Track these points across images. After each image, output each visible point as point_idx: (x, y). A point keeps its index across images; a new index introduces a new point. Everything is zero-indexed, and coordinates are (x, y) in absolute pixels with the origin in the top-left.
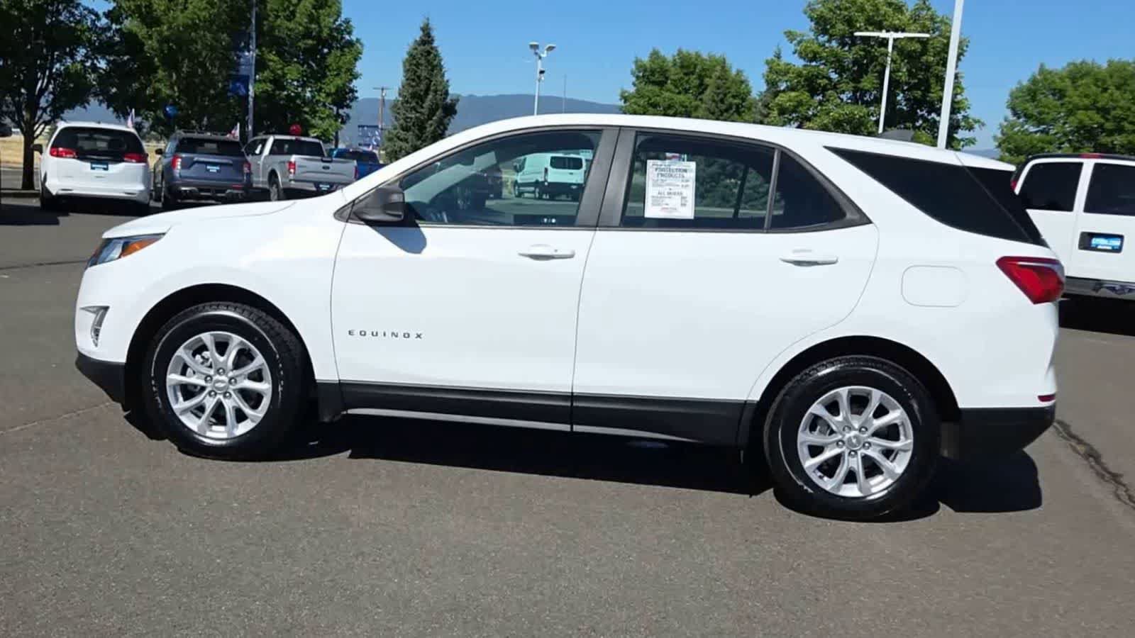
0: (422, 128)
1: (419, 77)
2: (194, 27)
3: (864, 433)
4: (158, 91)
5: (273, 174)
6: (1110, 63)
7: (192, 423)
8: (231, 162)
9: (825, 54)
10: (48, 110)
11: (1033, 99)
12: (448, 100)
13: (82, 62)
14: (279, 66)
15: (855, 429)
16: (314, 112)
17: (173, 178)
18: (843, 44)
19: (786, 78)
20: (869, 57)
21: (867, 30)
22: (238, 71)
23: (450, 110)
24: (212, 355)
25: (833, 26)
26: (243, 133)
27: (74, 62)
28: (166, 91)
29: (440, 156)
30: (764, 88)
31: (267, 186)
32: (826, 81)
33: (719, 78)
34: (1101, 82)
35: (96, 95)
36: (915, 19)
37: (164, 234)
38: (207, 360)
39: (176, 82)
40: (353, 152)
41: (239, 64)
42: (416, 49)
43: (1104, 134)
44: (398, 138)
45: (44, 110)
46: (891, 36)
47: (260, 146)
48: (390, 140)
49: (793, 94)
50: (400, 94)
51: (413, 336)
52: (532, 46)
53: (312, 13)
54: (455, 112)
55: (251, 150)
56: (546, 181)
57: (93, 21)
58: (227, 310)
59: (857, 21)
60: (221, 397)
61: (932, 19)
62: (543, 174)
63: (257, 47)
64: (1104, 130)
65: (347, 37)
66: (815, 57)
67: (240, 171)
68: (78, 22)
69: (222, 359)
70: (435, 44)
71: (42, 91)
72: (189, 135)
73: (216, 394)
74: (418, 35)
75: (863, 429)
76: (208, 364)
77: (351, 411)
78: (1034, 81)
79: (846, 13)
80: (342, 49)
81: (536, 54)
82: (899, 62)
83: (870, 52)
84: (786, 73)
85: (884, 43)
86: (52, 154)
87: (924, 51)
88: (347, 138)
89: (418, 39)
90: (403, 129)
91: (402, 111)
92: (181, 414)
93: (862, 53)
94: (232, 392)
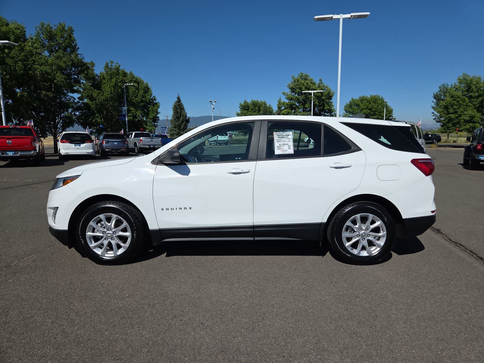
0: (180, 127)
1: (178, 112)
2: (107, 100)
3: (367, 231)
4: (96, 121)
5: (135, 144)
6: (371, 96)
7: (99, 252)
8: (121, 141)
9: (294, 98)
10: (61, 128)
11: (351, 107)
12: (187, 118)
13: (71, 113)
14: (134, 112)
15: (363, 230)
16: (146, 125)
17: (103, 147)
18: (299, 95)
19: (284, 106)
20: (307, 98)
21: (306, 91)
22: (122, 113)
23: (188, 121)
24: (105, 223)
25: (296, 90)
26: (125, 131)
27: (68, 113)
28: (99, 120)
29: (192, 136)
30: (277, 109)
31: (134, 147)
32: (295, 106)
33: (264, 107)
34: (369, 101)
35: (77, 123)
36: (319, 86)
37: (80, 175)
38: (103, 225)
39: (102, 117)
40: (160, 135)
41: (122, 111)
42: (176, 104)
43: (371, 116)
44: (173, 130)
45: (59, 129)
46: (312, 92)
47: (131, 135)
48: (171, 131)
49: (286, 110)
50: (172, 117)
51: (188, 208)
52: (210, 101)
53: (143, 95)
54: (189, 122)
55: (128, 137)
56: (218, 140)
57: (73, 100)
58: (109, 204)
59: (302, 88)
60: (110, 240)
61: (324, 86)
62: (217, 138)
63: (127, 106)
64: (371, 115)
65: (155, 101)
66: (291, 99)
67: (125, 143)
68: (68, 101)
69: (109, 224)
70: (181, 102)
71: (58, 123)
72: (107, 133)
73: (108, 239)
74: (176, 100)
75: (367, 230)
76: (103, 227)
77: (165, 240)
78: (350, 102)
79: (299, 86)
80: (153, 105)
81: (211, 103)
82: (315, 99)
83: (307, 97)
84: (284, 104)
85: (310, 94)
86: (61, 142)
87: (322, 96)
88: (158, 131)
89: (176, 101)
90: (174, 127)
91: (174, 122)
92: (94, 249)
93: (305, 97)
94: (115, 238)
